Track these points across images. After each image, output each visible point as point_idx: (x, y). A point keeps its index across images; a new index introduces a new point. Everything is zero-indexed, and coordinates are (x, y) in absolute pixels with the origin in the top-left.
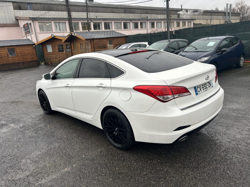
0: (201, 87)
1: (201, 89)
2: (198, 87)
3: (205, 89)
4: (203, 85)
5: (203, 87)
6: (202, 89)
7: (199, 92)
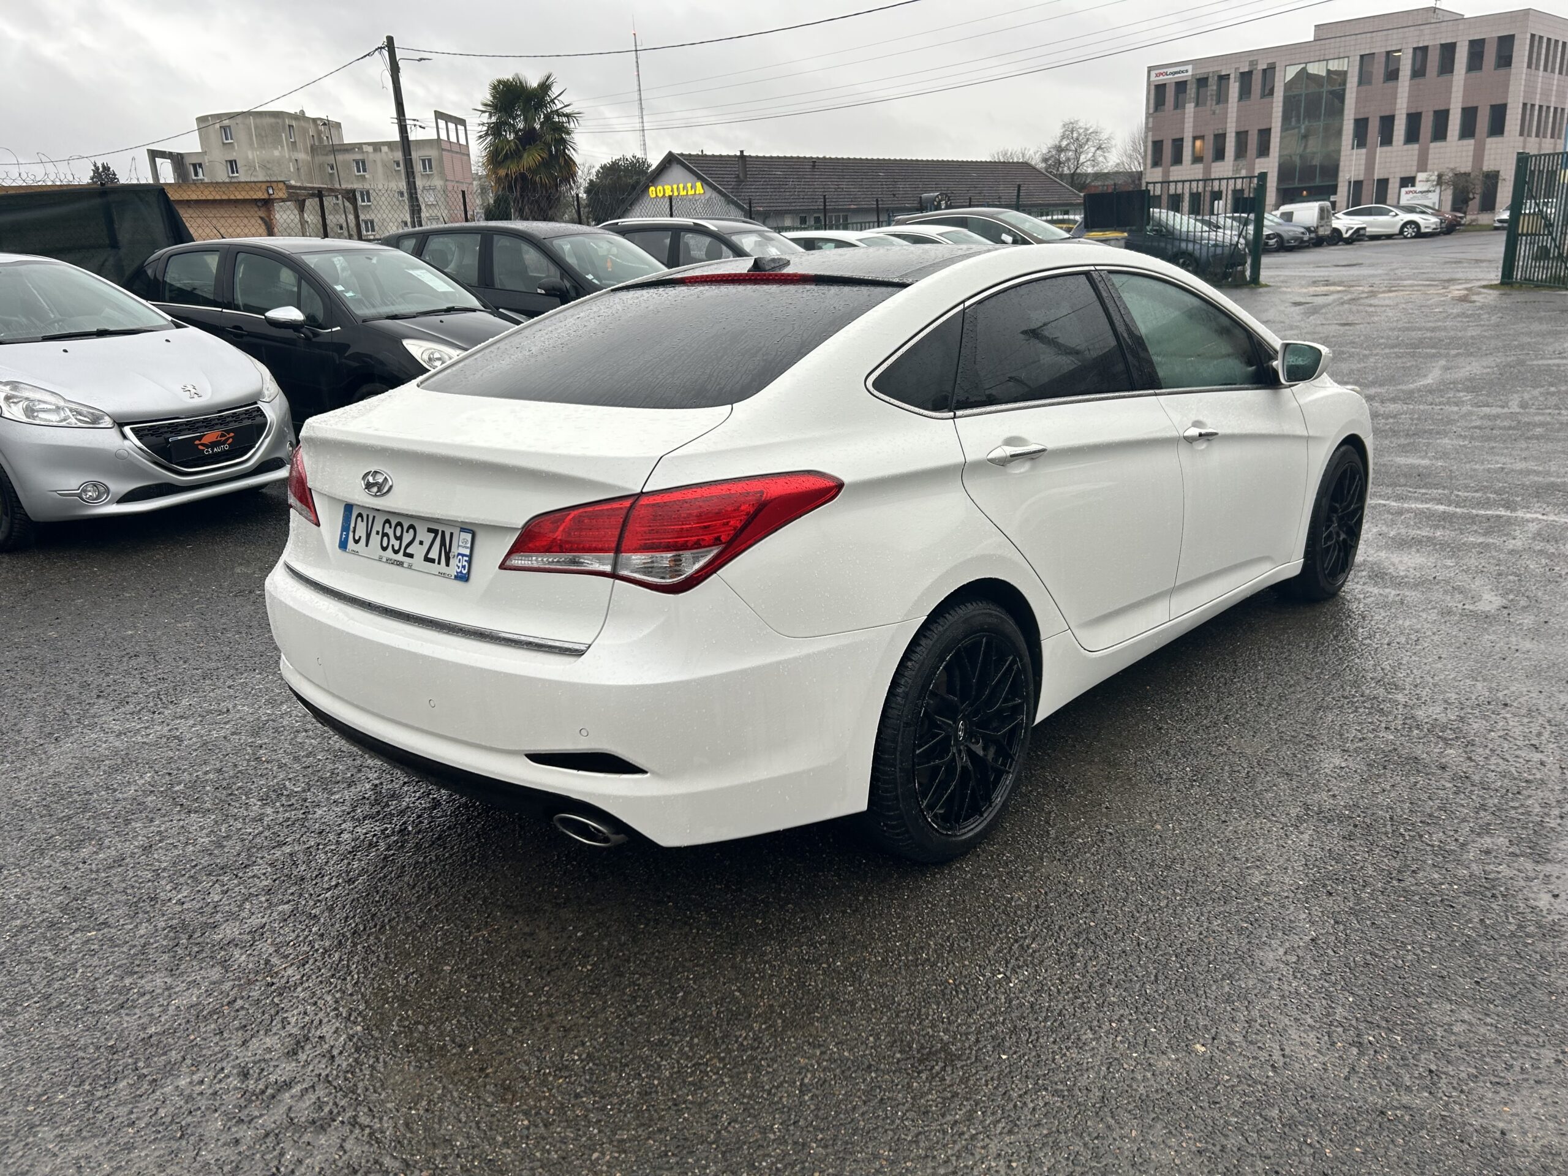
0: (378, 527)
1: (368, 536)
2: (360, 515)
3: (396, 552)
4: (388, 521)
5: (386, 535)
6: (375, 539)
7: (357, 542)
